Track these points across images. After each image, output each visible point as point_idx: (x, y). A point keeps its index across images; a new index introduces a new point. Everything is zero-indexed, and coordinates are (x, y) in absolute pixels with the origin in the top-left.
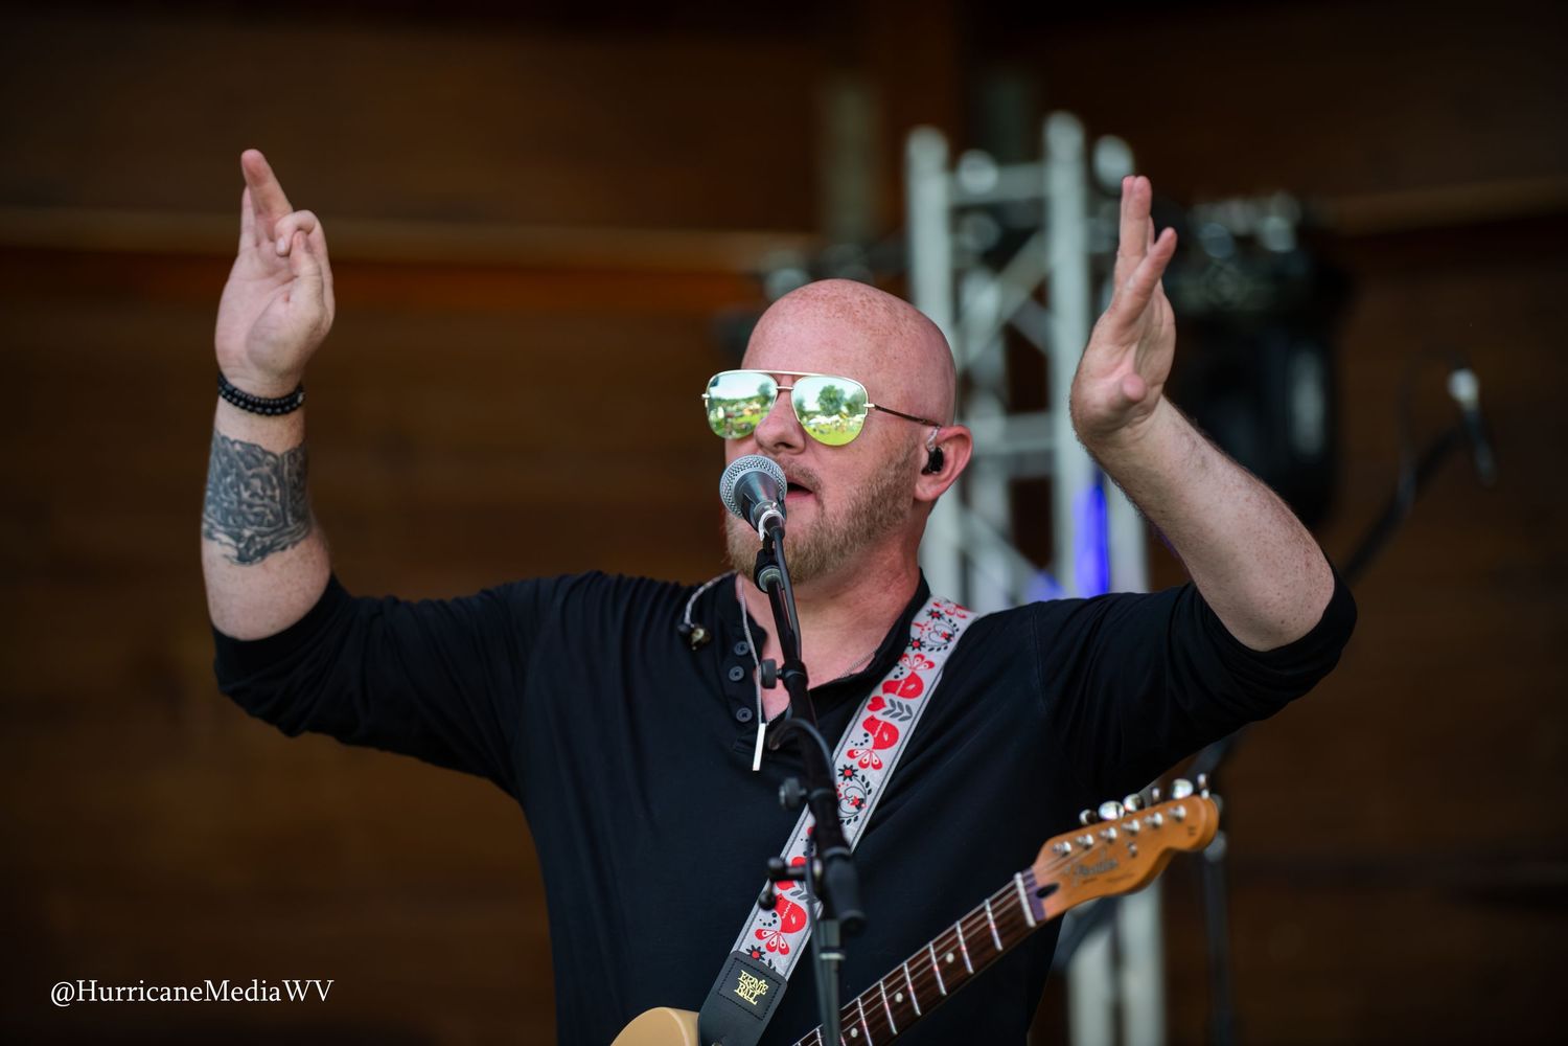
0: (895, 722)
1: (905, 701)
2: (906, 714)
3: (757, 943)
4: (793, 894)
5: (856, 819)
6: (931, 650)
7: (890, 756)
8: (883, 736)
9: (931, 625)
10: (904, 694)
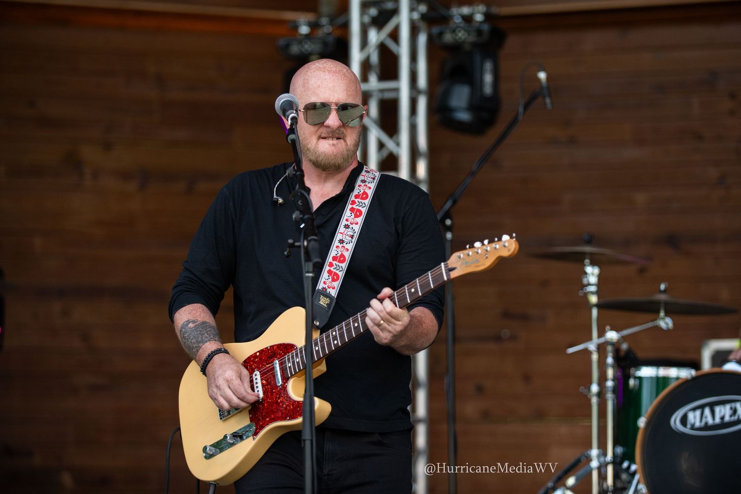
0: (360, 208)
1: (363, 201)
2: (364, 205)
3: (324, 286)
4: (334, 269)
5: (352, 242)
6: (369, 183)
7: (360, 220)
8: (358, 213)
9: (367, 175)
10: (362, 199)
